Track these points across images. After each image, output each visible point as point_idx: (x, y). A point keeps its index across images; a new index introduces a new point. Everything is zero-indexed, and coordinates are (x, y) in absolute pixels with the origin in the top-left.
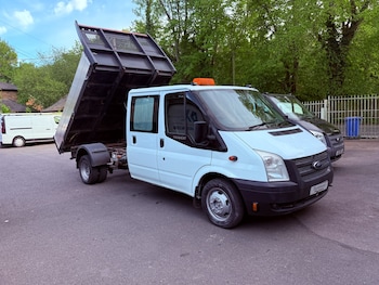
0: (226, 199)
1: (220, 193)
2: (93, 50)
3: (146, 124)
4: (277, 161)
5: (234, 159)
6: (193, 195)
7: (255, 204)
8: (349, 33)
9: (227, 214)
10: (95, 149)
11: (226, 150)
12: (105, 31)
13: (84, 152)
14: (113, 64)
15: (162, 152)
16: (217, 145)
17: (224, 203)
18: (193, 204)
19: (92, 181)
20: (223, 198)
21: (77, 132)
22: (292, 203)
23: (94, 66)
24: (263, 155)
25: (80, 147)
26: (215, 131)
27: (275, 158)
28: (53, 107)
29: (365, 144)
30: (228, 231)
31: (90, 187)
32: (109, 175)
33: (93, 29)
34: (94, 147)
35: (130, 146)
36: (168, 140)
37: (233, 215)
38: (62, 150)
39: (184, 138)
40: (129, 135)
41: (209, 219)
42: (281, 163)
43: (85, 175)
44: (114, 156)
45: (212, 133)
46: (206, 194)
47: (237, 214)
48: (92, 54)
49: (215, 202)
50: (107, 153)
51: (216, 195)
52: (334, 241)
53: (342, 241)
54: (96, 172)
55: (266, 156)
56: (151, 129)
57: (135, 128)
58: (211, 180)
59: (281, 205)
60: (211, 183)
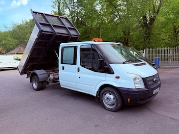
0: (113, 97)
1: (110, 94)
2: (40, 24)
3: (70, 60)
4: (139, 79)
5: (118, 77)
6: (95, 95)
7: (129, 100)
8: (152, 20)
9: (113, 104)
10: (41, 73)
11: (113, 73)
12: (46, 15)
13: (35, 74)
14: (50, 31)
15: (79, 74)
16: (109, 71)
17: (112, 99)
18: (96, 100)
19: (39, 89)
20: (112, 97)
21: (30, 64)
22: (146, 99)
23: (41, 31)
24: (132, 75)
25: (32, 72)
26: (107, 64)
27: (138, 77)
28: (12, 52)
29: (162, 70)
30: (115, 113)
31: (38, 92)
32: (47, 86)
33: (39, 13)
34: (40, 72)
35: (61, 72)
36: (82, 69)
37: (117, 105)
38: (22, 73)
39: (91, 67)
40: (60, 65)
41: (104, 107)
42: (141, 79)
43: (35, 86)
44: (51, 76)
45: (106, 65)
46: (102, 95)
47: (119, 105)
48: (40, 25)
49: (108, 98)
50: (46, 75)
51: (108, 95)
52: (166, 116)
53: (169, 116)
54: (41, 84)
55: (134, 76)
56: (72, 63)
57: (64, 62)
58: (105, 88)
59: (141, 100)
60: (105, 89)
